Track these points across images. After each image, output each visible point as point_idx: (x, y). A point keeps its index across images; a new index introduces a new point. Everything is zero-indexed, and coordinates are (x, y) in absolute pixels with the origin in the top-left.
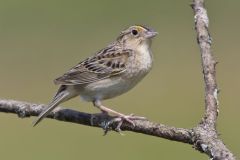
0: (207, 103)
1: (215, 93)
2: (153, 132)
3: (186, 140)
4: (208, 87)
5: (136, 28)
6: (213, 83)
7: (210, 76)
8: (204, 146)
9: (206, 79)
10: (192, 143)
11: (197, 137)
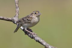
0: (16, 11)
1: (18, 9)
2: (3, 19)
3: (11, 21)
4: (16, 7)
5: (36, 12)
6: (18, 6)
7: (17, 4)
8: (15, 22)
9: (16, 5)
10: (12, 21)
11: (14, 20)
